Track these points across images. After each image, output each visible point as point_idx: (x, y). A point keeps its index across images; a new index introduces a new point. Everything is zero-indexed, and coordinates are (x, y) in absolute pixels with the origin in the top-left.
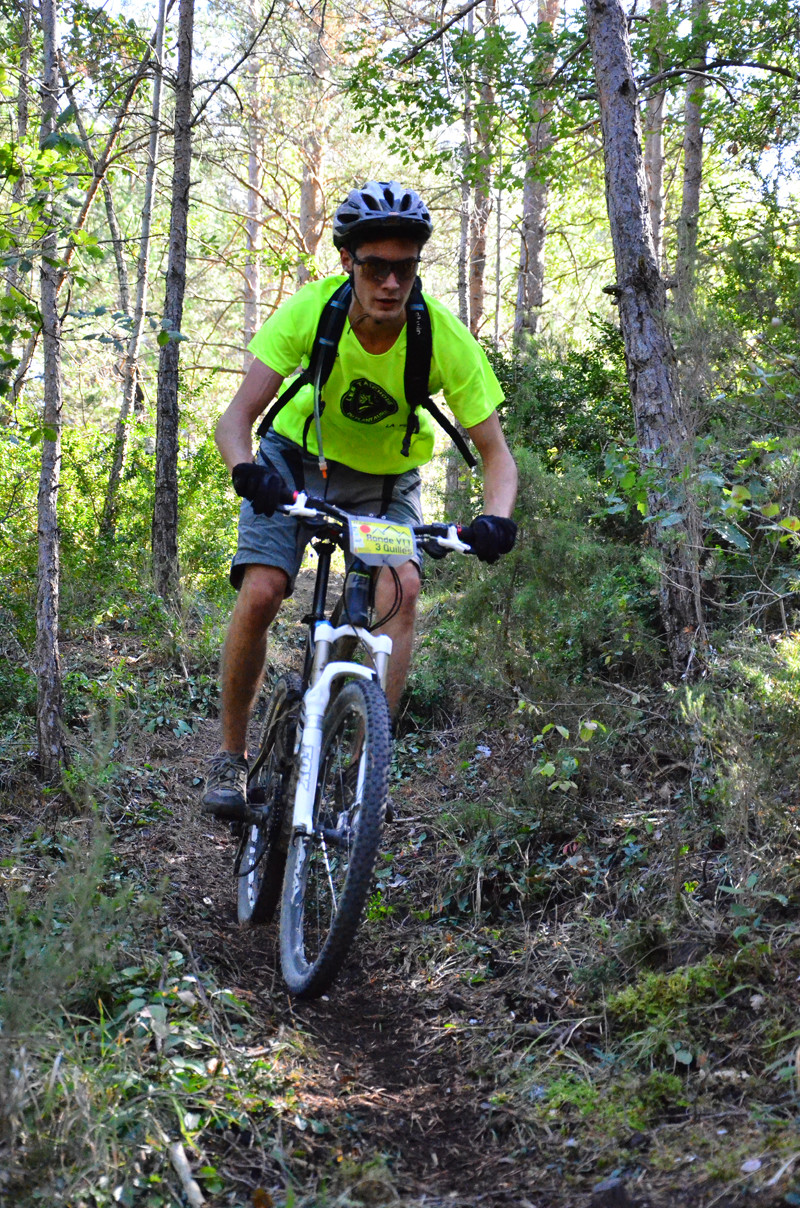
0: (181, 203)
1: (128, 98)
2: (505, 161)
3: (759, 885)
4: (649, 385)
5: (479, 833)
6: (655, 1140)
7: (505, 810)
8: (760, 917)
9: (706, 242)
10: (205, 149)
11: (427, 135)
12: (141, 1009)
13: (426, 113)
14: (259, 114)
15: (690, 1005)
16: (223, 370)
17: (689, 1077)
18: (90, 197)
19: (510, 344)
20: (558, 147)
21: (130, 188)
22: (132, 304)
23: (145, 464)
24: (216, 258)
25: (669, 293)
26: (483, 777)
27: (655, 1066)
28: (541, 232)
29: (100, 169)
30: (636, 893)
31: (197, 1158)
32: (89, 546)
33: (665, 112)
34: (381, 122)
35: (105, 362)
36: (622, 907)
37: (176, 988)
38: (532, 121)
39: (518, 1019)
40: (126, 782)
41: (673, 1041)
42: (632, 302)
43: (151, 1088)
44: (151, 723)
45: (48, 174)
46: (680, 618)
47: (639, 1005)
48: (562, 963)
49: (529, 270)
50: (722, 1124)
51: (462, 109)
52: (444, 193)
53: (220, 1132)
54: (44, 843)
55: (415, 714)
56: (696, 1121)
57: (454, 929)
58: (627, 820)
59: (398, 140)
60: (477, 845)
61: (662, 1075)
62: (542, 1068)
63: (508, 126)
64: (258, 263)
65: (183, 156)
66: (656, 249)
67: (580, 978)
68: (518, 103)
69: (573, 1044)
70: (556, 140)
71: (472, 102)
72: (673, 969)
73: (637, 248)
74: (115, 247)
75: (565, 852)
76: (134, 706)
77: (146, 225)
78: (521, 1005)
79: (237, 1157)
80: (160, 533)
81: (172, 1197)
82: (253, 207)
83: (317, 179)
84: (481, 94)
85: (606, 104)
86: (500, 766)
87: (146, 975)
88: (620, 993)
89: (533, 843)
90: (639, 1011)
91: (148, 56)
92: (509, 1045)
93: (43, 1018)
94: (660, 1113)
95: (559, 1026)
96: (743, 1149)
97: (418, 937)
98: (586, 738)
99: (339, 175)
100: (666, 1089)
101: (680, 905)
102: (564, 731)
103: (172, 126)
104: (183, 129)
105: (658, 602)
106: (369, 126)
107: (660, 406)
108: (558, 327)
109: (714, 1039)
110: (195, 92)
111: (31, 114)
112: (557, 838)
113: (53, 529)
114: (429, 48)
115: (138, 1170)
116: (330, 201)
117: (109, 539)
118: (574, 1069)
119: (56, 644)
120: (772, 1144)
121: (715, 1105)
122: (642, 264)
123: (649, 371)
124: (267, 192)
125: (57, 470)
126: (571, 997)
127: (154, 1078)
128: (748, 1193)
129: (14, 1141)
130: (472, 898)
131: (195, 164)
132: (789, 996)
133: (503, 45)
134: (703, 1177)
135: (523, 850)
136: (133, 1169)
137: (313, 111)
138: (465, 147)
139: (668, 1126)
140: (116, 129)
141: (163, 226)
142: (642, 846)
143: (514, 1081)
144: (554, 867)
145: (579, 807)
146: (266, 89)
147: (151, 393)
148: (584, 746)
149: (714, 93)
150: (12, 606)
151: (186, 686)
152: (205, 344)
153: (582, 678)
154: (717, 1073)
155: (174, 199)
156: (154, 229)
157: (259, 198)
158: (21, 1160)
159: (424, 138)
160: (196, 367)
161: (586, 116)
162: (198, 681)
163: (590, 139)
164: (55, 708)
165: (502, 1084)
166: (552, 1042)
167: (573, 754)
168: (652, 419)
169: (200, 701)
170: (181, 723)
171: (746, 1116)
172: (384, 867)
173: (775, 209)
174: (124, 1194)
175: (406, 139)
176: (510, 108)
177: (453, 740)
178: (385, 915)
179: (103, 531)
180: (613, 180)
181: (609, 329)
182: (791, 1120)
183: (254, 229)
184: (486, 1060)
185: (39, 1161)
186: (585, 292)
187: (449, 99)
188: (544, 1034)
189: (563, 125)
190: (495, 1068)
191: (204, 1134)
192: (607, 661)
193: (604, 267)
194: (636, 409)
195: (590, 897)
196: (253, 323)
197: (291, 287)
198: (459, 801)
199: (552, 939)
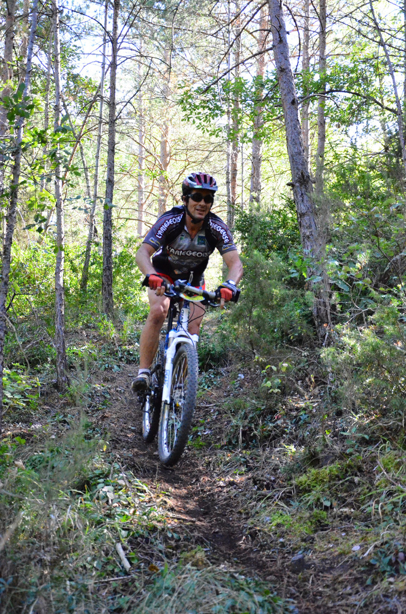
0: (112, 151)
1: (90, 110)
2: (244, 131)
3: (357, 432)
4: (306, 223)
5: (240, 411)
6: (316, 539)
7: (251, 401)
8: (358, 444)
9: (328, 164)
10: (121, 129)
11: (212, 121)
12: (103, 488)
13: (212, 113)
14: (143, 114)
15: (329, 482)
17: (329, 512)
18: (74, 150)
19: (248, 206)
20: (266, 125)
21: (91, 145)
22: (92, 193)
23: (98, 259)
24: (126, 173)
25: (313, 185)
26: (241, 387)
27: (315, 507)
28: (260, 160)
29: (78, 139)
30: (306, 435)
31: (127, 549)
32: (76, 293)
33: (309, 111)
34: (193, 116)
35: (81, 216)
36: (300, 440)
37: (116, 479)
38: (255, 115)
39: (258, 489)
40: (94, 392)
41: (323, 497)
42: (299, 189)
43: (107, 520)
44: (103, 367)
46: (322, 319)
47: (308, 482)
48: (276, 465)
49: (255, 176)
50: (343, 531)
51: (226, 110)
52: (219, 145)
53: (136, 538)
54: (60, 417)
55: (212, 361)
56: (333, 530)
57: (230, 451)
58: (302, 405)
59: (200, 124)
60: (239, 416)
61: (318, 511)
62: (269, 509)
63: (245, 117)
64: (143, 175)
65: (112, 133)
67: (283, 472)
68: (249, 108)
69: (281, 499)
70: (265, 123)
71: (230, 108)
72: (322, 467)
73: (300, 167)
74: (85, 171)
75: (276, 418)
76: (96, 360)
77: (97, 160)
78: (259, 483)
79: (144, 548)
80: (105, 288)
81: (118, 565)
82: (141, 152)
83: (167, 140)
84: (234, 104)
85: (286, 108)
86: (248, 383)
87: (104, 473)
88: (301, 478)
89: (263, 415)
90: (308, 485)
91: (97, 92)
92: (255, 499)
94: (318, 526)
95: (275, 491)
96: (352, 541)
97: (216, 455)
98: (284, 370)
99: (176, 138)
100: (320, 517)
101: (324, 440)
102: (274, 368)
103: (108, 120)
104: (112, 122)
105: (312, 313)
106: (188, 118)
107: (311, 232)
108: (268, 199)
109: (339, 496)
110: (117, 106)
111: (50, 117)
112: (273, 412)
113: (61, 287)
114: (212, 86)
115: (103, 555)
116: (173, 149)
117: (85, 291)
118: (282, 509)
119: (64, 335)
120: (364, 539)
121: (340, 523)
122: (302, 173)
123: (306, 218)
124: (146, 146)
125: (62, 263)
126: (280, 480)
127: (109, 516)
128: (355, 560)
129: (52, 543)
130: (238, 438)
131: (117, 136)
132: (370, 477)
133: (243, 85)
134: (336, 553)
135: (259, 418)
136: (101, 555)
137: (165, 112)
138: (227, 126)
139: (321, 532)
140: (85, 122)
141: (104, 161)
142: (308, 415)
143: (257, 515)
144: (271, 425)
145: (281, 399)
146: (145, 104)
147: (100, 231)
148: (282, 374)
149: (329, 103)
150: (45, 320)
151: (117, 351)
152: (122, 208)
153: (281, 345)
154: (341, 510)
155: (109, 150)
156: (100, 162)
157: (144, 148)
158: (55, 551)
159: (211, 123)
160: (119, 218)
161: (278, 113)
162: (122, 349)
163: (279, 122)
164: (64, 361)
165: (252, 517)
166: (272, 498)
167: (278, 377)
168: (308, 237)
169: (123, 357)
170: (115, 366)
171: (353, 527)
172: (201, 426)
173: (356, 150)
174: (97, 564)
175: (203, 123)
176: (246, 111)
177: (228, 372)
178: (202, 446)
179: (81, 287)
180: (290, 139)
181: (289, 200)
182: (372, 529)
183: (141, 161)
184: (245, 506)
185: (63, 552)
186: (278, 184)
187: (221, 107)
188: (269, 495)
189: (268, 116)
190: (249, 509)
191: (130, 539)
192: (292, 338)
193: (286, 174)
194: (301, 233)
195: (287, 437)
196: (142, 199)
197: (157, 184)
198: (231, 398)
199: (271, 455)
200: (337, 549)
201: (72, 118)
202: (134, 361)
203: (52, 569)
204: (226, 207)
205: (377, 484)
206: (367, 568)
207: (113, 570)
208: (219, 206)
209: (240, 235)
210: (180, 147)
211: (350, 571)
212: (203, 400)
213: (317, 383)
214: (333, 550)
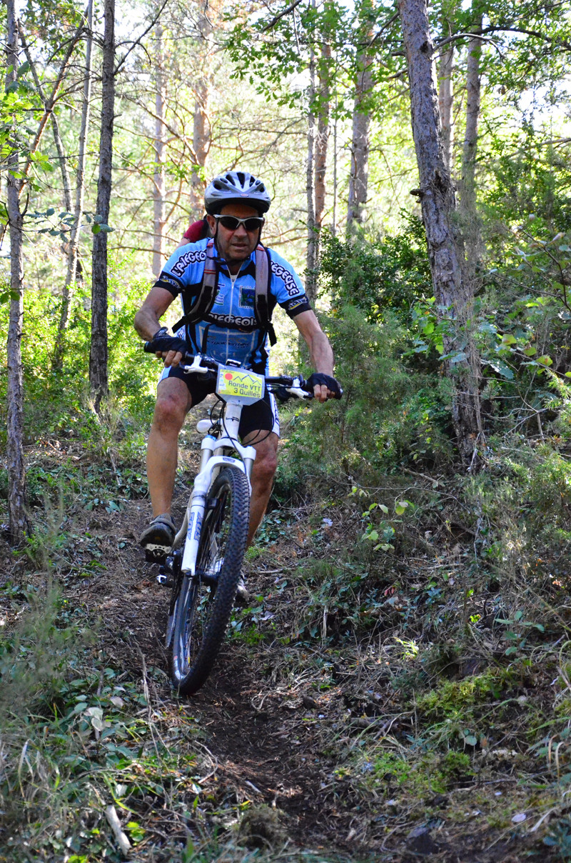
0: (108, 130)
1: (69, 54)
2: (339, 99)
3: (524, 617)
5: (325, 581)
6: (451, 800)
7: (343, 565)
8: (525, 640)
9: (482, 158)
10: (124, 90)
11: (284, 80)
12: (85, 710)
13: (283, 65)
14: (162, 65)
15: (476, 703)
16: (139, 249)
17: (475, 755)
18: (42, 125)
19: (344, 230)
20: (377, 88)
21: (71, 117)
22: (73, 203)
23: (84, 318)
24: (133, 168)
25: (456, 194)
26: (327, 541)
27: (450, 747)
28: (366, 150)
29: (49, 106)
30: (436, 623)
31: (125, 817)
32: (44, 376)
33: (454, 63)
34: (250, 71)
35: (54, 244)
36: (427, 633)
37: (109, 695)
38: (359, 71)
39: (353, 715)
40: (73, 546)
41: (463, 729)
42: (431, 201)
43: (92, 766)
45: (11, 110)
46: (467, 427)
47: (439, 704)
48: (384, 674)
49: (358, 180)
50: (497, 788)
51: (309, 61)
52: (296, 122)
53: (141, 797)
54: (14, 590)
55: (279, 496)
56: (480, 786)
57: (306, 650)
59: (262, 84)
60: (323, 590)
61: (455, 754)
62: (370, 750)
63: (341, 73)
64: (163, 172)
65: (108, 96)
66: (448, 162)
67: (397, 685)
69: (393, 732)
70: (375, 84)
71: (315, 57)
72: (462, 678)
73: (434, 162)
74: (61, 162)
75: (385, 594)
76: (77, 491)
77: (82, 145)
78: (355, 705)
79: (155, 815)
80: (96, 367)
81: (108, 844)
82: (159, 132)
83: (206, 112)
84: (322, 50)
85: (411, 59)
86: (339, 533)
87: (88, 685)
88: (426, 695)
89: (362, 588)
90: (439, 708)
91: (82, 23)
92: (346, 733)
93: (14, 718)
94: (454, 780)
95: (382, 719)
96: (514, 806)
97: (281, 656)
98: (400, 512)
99: (221, 109)
100: (459, 763)
101: (468, 632)
102: (384, 508)
103: (100, 74)
104: (109, 77)
105: (450, 415)
106: (242, 74)
107: (452, 275)
108: (378, 218)
109: (492, 727)
110: (117, 50)
112: (381, 584)
113: (18, 365)
114: (284, 18)
115: (84, 826)
116: (215, 128)
117: (59, 371)
118: (393, 750)
119: (21, 447)
120: (534, 802)
121: (493, 774)
122: (437, 173)
123: (444, 251)
125: (20, 322)
126: (391, 699)
127: (94, 759)
128: (516, 838)
130: (320, 628)
131: (118, 102)
132: (545, 696)
133: (337, 15)
134: (485, 826)
135: (356, 593)
136: (80, 826)
137: (202, 62)
138: (311, 89)
139: (459, 790)
140: (61, 77)
141: (95, 146)
142: (440, 590)
143: (350, 759)
144: (379, 605)
145: (396, 562)
146: (167, 47)
147: (88, 266)
148: (398, 518)
149: (487, 50)
151: (114, 477)
152: (125, 230)
153: (397, 469)
154: (494, 752)
155: (103, 127)
156: (86, 149)
157: (164, 126)
159: (281, 83)
160: (120, 247)
161: (397, 68)
162: (123, 473)
163: (399, 82)
164: (21, 493)
165: (341, 762)
166: (377, 730)
167: (391, 525)
168: (446, 285)
169: (125, 487)
170: (111, 503)
171: (515, 782)
172: (257, 606)
173: (531, 133)
174: (73, 842)
175: (268, 83)
176: (343, 61)
177: (306, 514)
178: (258, 640)
179: (54, 366)
180: (417, 113)
181: (414, 220)
182: (547, 785)
183: (160, 148)
184: (330, 744)
185: (13, 821)
186: (397, 192)
187: (299, 55)
188: (371, 725)
189: (380, 74)
190: (337, 750)
191: (131, 798)
192: (415, 457)
193: (411, 175)
194: (434, 277)
195: (404, 626)
196: (160, 215)
197: (187, 189)
198: (310, 558)
199: (377, 657)
200: (485, 818)
202: (143, 495)
204: (306, 231)
205: (557, 709)
206: (537, 853)
207: (100, 853)
208: (295, 229)
209: (330, 279)
210: (227, 125)
211: (508, 857)
212: (261, 562)
213: (457, 535)
214: (479, 820)
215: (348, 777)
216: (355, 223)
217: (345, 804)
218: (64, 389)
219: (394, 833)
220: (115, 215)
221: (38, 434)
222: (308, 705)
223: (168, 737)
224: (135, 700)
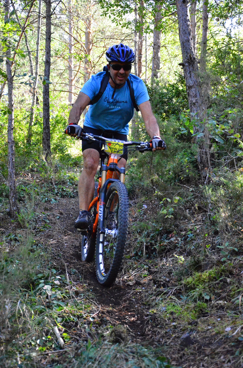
0: (49, 39)
1: (31, 7)
2: (147, 24)
3: (229, 246)
4: (193, 94)
5: (144, 231)
6: (199, 323)
7: (152, 224)
8: (230, 255)
9: (209, 49)
10: (55, 22)
11: (124, 17)
12: (43, 286)
13: (123, 10)
14: (71, 11)
17: (209, 303)
18: (20, 38)
19: (150, 81)
20: (164, 20)
21: (33, 35)
22: (34, 71)
23: (40, 121)
24: (60, 56)
25: (198, 65)
26: (145, 214)
27: (198, 300)
28: (159, 47)
29: (23, 29)
30: (192, 248)
31: (61, 331)
32: (23, 146)
33: (197, 8)
34: (109, 13)
35: (26, 89)
36: (188, 252)
37: (54, 280)
38: (156, 12)
39: (157, 287)
40: (37, 218)
41: (204, 293)
42: (187, 68)
43: (47, 310)
45: (7, 31)
46: (204, 165)
47: (193, 282)
48: (170, 270)
49: (156, 59)
50: (219, 317)
51: (134, 8)
52: (129, 35)
53: (68, 323)
54: (13, 237)
56: (211, 316)
57: (137, 260)
58: (189, 226)
59: (114, 18)
60: (143, 235)
62: (165, 302)
63: (148, 13)
64: (72, 58)
65: (49, 25)
66: (194, 51)
67: (175, 275)
69: (174, 294)
70: (163, 18)
71: (137, 6)
72: (203, 271)
73: (189, 51)
74: (28, 54)
75: (170, 236)
76: (38, 195)
78: (158, 283)
79: (74, 330)
80: (45, 142)
81: (55, 342)
82: (70, 40)
83: (90, 31)
84: (140, 3)
85: (178, 6)
86: (150, 211)
87: (45, 276)
88: (188, 279)
89: (160, 234)
90: (194, 284)
92: (154, 295)
93: (14, 290)
94: (201, 314)
95: (170, 289)
96: (226, 324)
97: (126, 263)
98: (176, 202)
99: (97, 30)
100: (202, 307)
101: (205, 252)
102: (169, 200)
103: (45, 15)
104: (49, 16)
105: (197, 160)
106: (106, 14)
107: (197, 100)
108: (165, 76)
109: (216, 292)
110: (52, 5)
111: (1, 12)
112: (169, 232)
113: (12, 141)
115: (44, 335)
116: (94, 38)
117: (30, 144)
118: (174, 302)
119: (14, 176)
120: (234, 323)
121: (217, 311)
122: (190, 56)
123: (193, 89)
125: (13, 123)
126: (173, 281)
127: (48, 307)
128: (227, 338)
129: (6, 327)
130: (142, 251)
131: (52, 27)
132: (238, 278)
134: (214, 333)
135: (158, 236)
136: (43, 335)
138: (135, 20)
139: (203, 318)
140: (28, 16)
141: (43, 47)
142: (193, 234)
143: (156, 306)
144: (167, 241)
145: (174, 223)
146: (73, 3)
147: (41, 99)
148: (175, 204)
149: (211, 2)
151: (54, 188)
152: (57, 83)
153: (174, 184)
154: (217, 302)
155: (46, 38)
156: (39, 48)
157: (72, 37)
158: (9, 333)
159: (123, 18)
160: (55, 90)
161: (172, 10)
162: (58, 187)
163: (173, 17)
164: (15, 196)
165: (152, 307)
166: (167, 294)
167: (172, 207)
168: (194, 104)
169: (59, 193)
170: (53, 199)
171: (226, 314)
173: (230, 38)
174: (40, 342)
175: (117, 18)
176: (149, 8)
177: (136, 203)
179: (27, 142)
180: (181, 30)
181: (180, 76)
182: (240, 315)
183: (71, 47)
184: (148, 300)
185: (14, 332)
186: (173, 65)
187: (130, 5)
188: (165, 291)
189: (165, 13)
190: (151, 302)
191: (64, 323)
192: (182, 178)
193: (178, 57)
194: (189, 101)
195: (178, 250)
196: (72, 76)
197: (83, 65)
198: (138, 222)
199: (166, 263)
201: (19, 14)
202: (66, 196)
203: (7, 345)
206: (236, 344)
207: (51, 346)
210: (99, 37)
211: (223, 346)
213: (200, 211)
214: (211, 331)
215: (155, 313)
216: (155, 78)
217: (154, 325)
218: (32, 151)
219: (175, 336)
220: (52, 77)
221: (21, 171)
222: (138, 283)
223: (79, 298)
224: (65, 282)
